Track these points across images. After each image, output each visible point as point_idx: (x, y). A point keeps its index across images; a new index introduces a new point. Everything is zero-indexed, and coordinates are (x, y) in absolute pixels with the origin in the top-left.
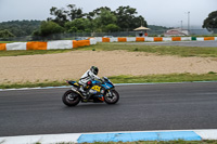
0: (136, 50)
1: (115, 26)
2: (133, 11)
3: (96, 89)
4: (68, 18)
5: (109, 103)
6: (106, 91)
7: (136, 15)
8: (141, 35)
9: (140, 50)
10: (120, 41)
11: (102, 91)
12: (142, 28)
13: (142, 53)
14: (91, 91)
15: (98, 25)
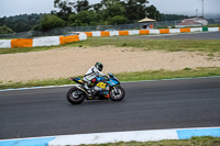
0: (125, 45)
1: (122, 18)
3: (101, 86)
4: (74, 10)
5: (114, 100)
6: (111, 88)
7: (147, 5)
8: (145, 27)
10: (121, 35)
11: (108, 88)
12: (146, 19)
13: (130, 48)
14: (96, 88)
15: (105, 18)
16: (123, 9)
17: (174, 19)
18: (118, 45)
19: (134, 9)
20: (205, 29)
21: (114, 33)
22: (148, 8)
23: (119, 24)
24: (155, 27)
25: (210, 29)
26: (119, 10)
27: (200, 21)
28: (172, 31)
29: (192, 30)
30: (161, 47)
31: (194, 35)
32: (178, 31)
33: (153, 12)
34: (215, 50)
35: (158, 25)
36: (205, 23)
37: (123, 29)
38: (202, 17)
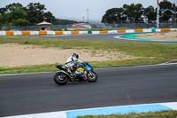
0: (27, 43)
1: (24, 20)
2: (42, 7)
3: (80, 71)
5: (90, 81)
6: (88, 72)
7: (45, 11)
8: (43, 29)
9: (30, 43)
10: (23, 35)
11: (85, 72)
12: (44, 23)
13: (31, 46)
14: (77, 72)
15: (10, 20)
16: (25, 13)
17: (66, 23)
18: (20, 43)
19: (35, 14)
20: (90, 32)
21: (17, 33)
22: (46, 14)
23: (21, 26)
24: (51, 29)
25: (94, 32)
26: (21, 14)
27: (86, 26)
28: (65, 33)
29: (80, 32)
30: (57, 45)
31: (82, 36)
32: (70, 33)
33: (49, 17)
34: (96, 49)
35: (54, 27)
36: (90, 27)
37: (25, 30)
38: (87, 23)
